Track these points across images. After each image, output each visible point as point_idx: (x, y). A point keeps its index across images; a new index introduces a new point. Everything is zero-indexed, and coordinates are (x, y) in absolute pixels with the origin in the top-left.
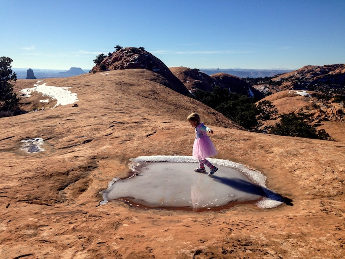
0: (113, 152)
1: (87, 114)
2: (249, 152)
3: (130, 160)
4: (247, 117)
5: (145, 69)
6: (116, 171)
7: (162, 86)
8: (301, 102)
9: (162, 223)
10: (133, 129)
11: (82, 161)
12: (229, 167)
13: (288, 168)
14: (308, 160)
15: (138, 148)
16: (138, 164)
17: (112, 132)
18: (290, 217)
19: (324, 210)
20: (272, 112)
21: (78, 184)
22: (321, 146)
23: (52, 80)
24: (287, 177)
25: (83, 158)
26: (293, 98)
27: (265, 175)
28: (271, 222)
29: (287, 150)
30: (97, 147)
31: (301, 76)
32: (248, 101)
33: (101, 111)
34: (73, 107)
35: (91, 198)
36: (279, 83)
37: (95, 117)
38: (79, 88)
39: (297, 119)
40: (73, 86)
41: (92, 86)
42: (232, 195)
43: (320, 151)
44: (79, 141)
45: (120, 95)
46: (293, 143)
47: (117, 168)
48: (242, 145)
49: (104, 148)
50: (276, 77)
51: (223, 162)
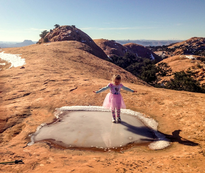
0: (44, 103)
1: (30, 74)
2: (146, 103)
3: (56, 109)
4: (150, 74)
5: (76, 41)
6: (44, 118)
7: (87, 53)
8: (189, 63)
9: (72, 163)
10: (61, 85)
11: (19, 110)
12: (130, 115)
13: (175, 117)
14: (191, 110)
15: (63, 100)
16: (62, 113)
17: (45, 87)
18: (173, 158)
19: (201, 152)
20: (168, 71)
21: (14, 129)
22: (201, 99)
23: (8, 49)
24: (174, 124)
25: (20, 108)
26: (183, 61)
27: (157, 121)
28: (158, 162)
29: (175, 102)
30: (33, 99)
31: (189, 45)
32: (150, 63)
33: (40, 72)
34: (21, 68)
35: (21, 140)
36: (173, 50)
37: (35, 76)
38: (27, 55)
39: (186, 75)
40: (23, 53)
41: (36, 53)
42: (130, 138)
43: (200, 103)
44: (21, 95)
45: (56, 60)
46: (180, 96)
47: (45, 115)
48: (141, 98)
49: (37, 100)
50: (171, 45)
51: (126, 111)
